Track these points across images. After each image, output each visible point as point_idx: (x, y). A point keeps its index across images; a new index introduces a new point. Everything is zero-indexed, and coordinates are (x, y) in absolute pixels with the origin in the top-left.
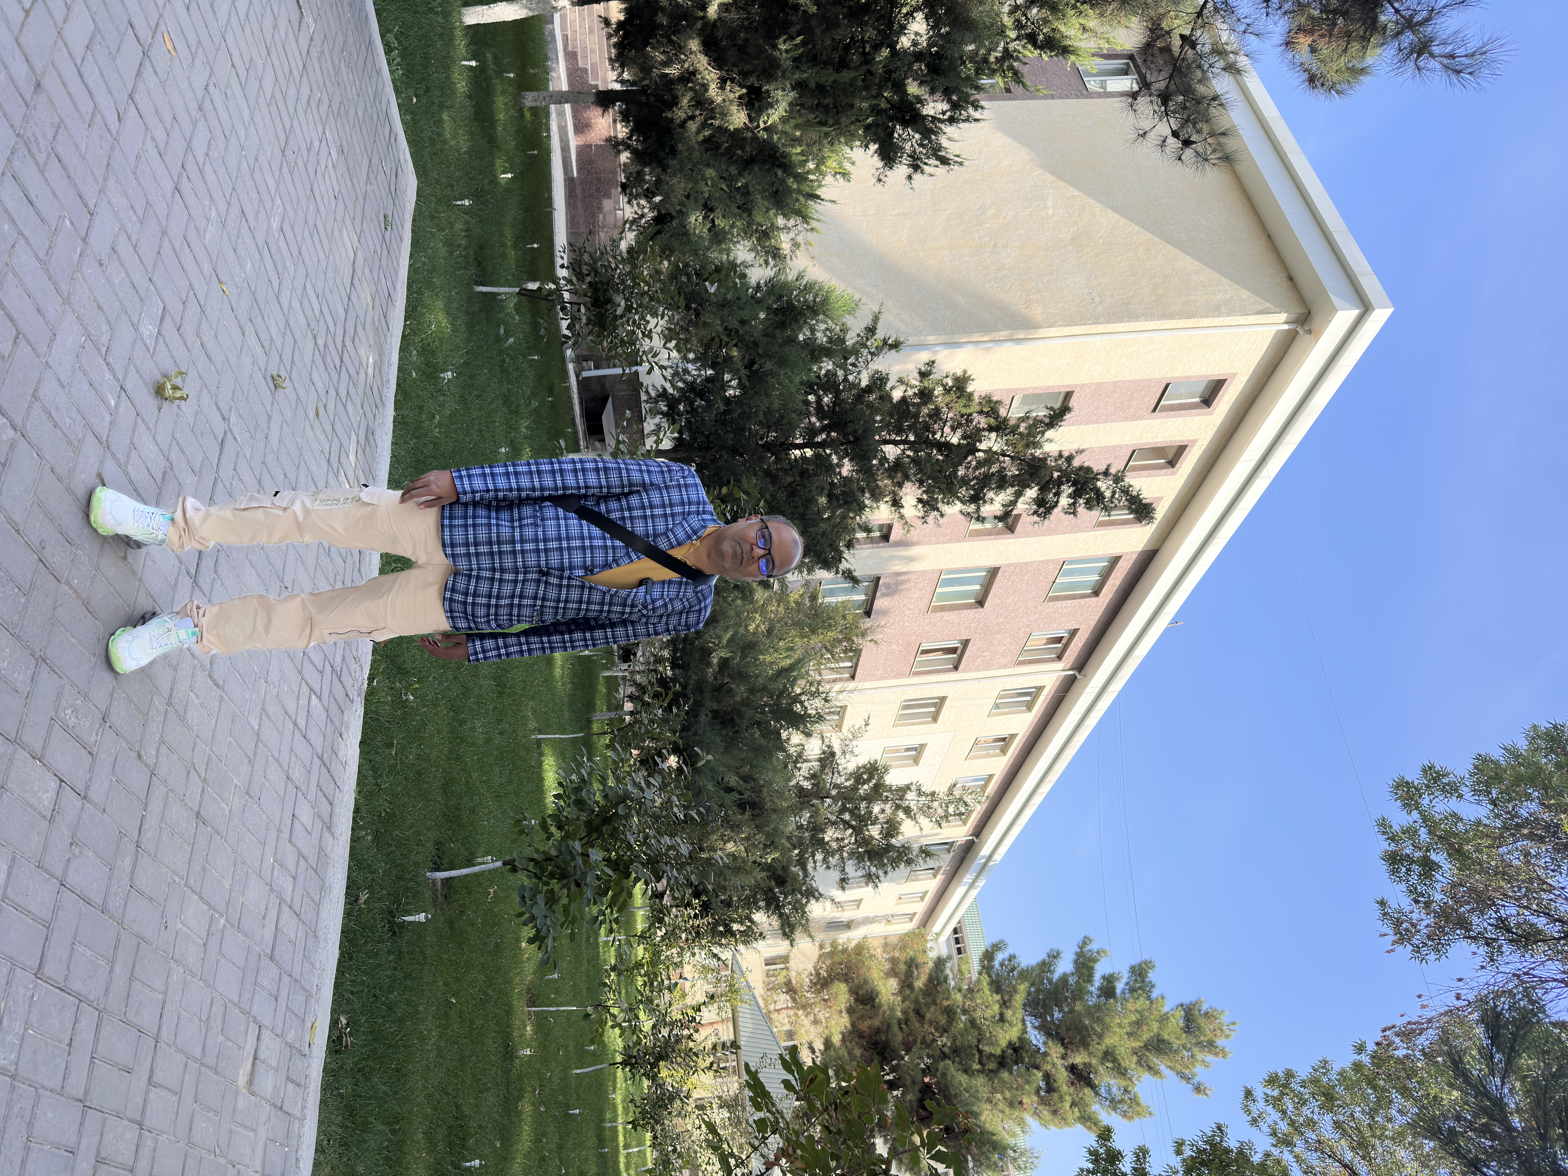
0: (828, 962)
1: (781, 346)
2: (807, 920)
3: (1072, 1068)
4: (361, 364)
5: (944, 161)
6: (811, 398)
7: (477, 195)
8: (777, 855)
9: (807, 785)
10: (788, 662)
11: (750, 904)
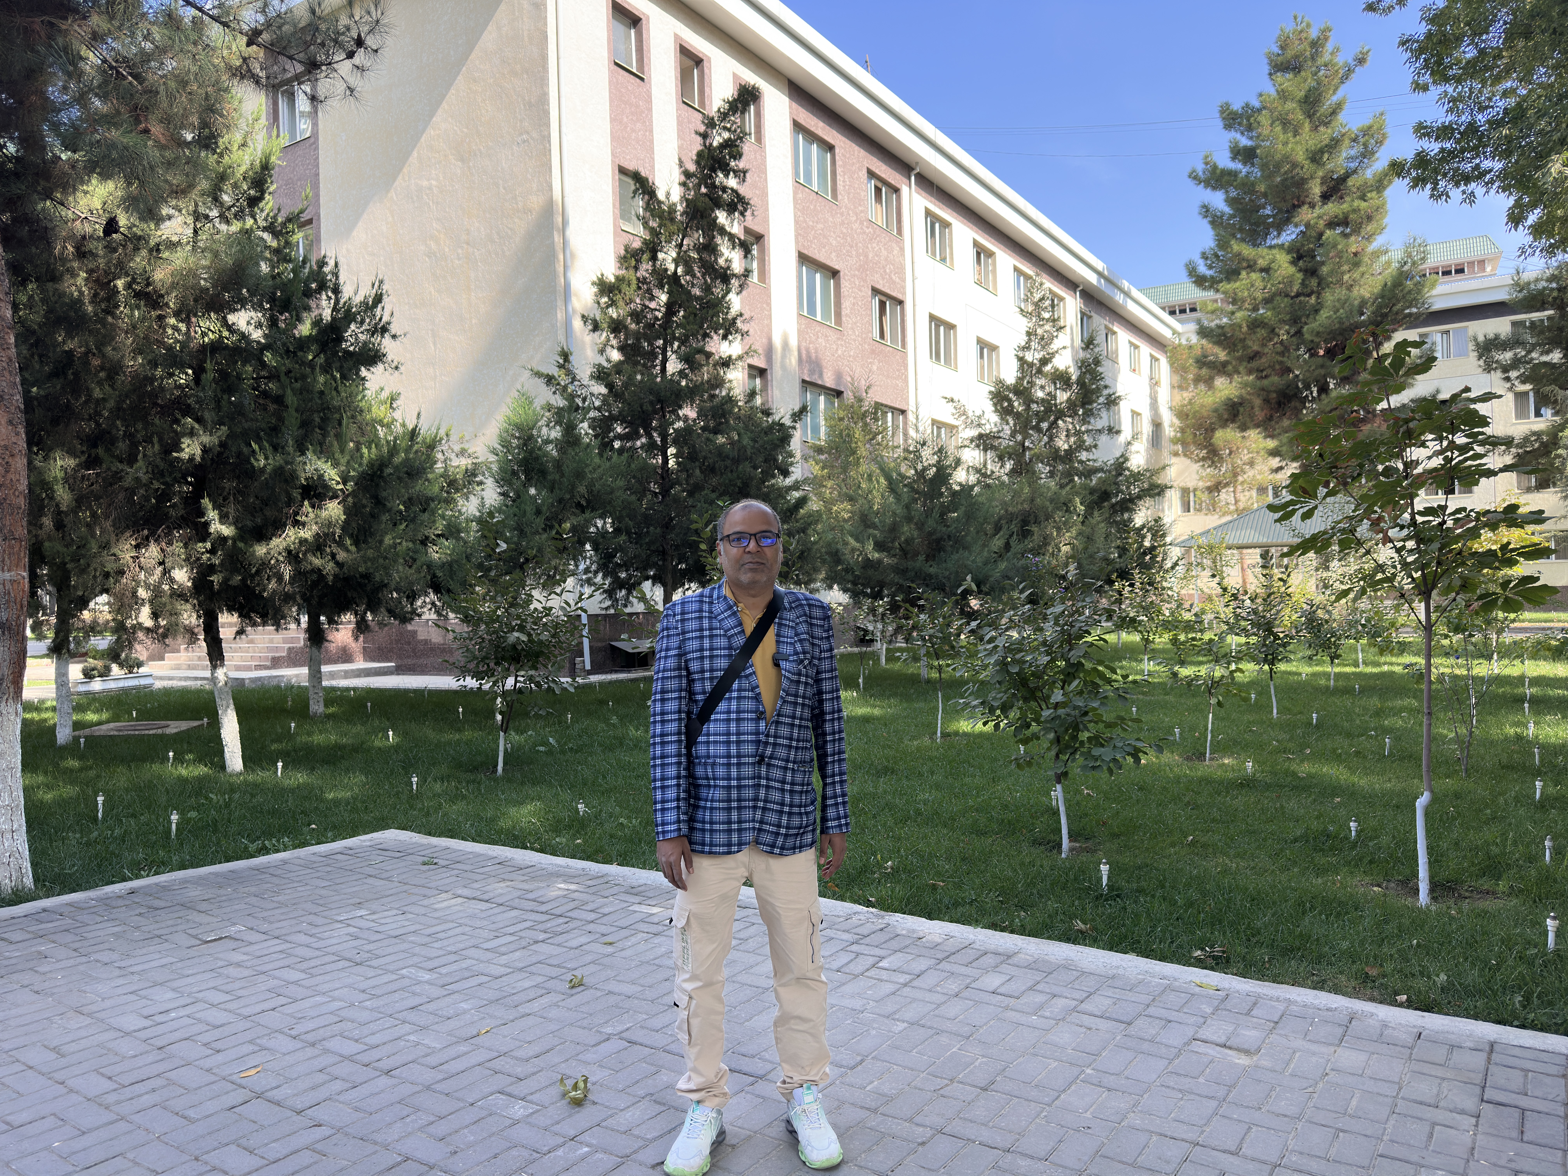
0: (1192, 448)
1: (563, 475)
2: (1147, 470)
3: (1326, 197)
4: (564, 896)
5: (378, 299)
6: (617, 444)
7: (408, 767)
8: (1078, 500)
9: (1009, 465)
10: (882, 480)
11: (1125, 526)
